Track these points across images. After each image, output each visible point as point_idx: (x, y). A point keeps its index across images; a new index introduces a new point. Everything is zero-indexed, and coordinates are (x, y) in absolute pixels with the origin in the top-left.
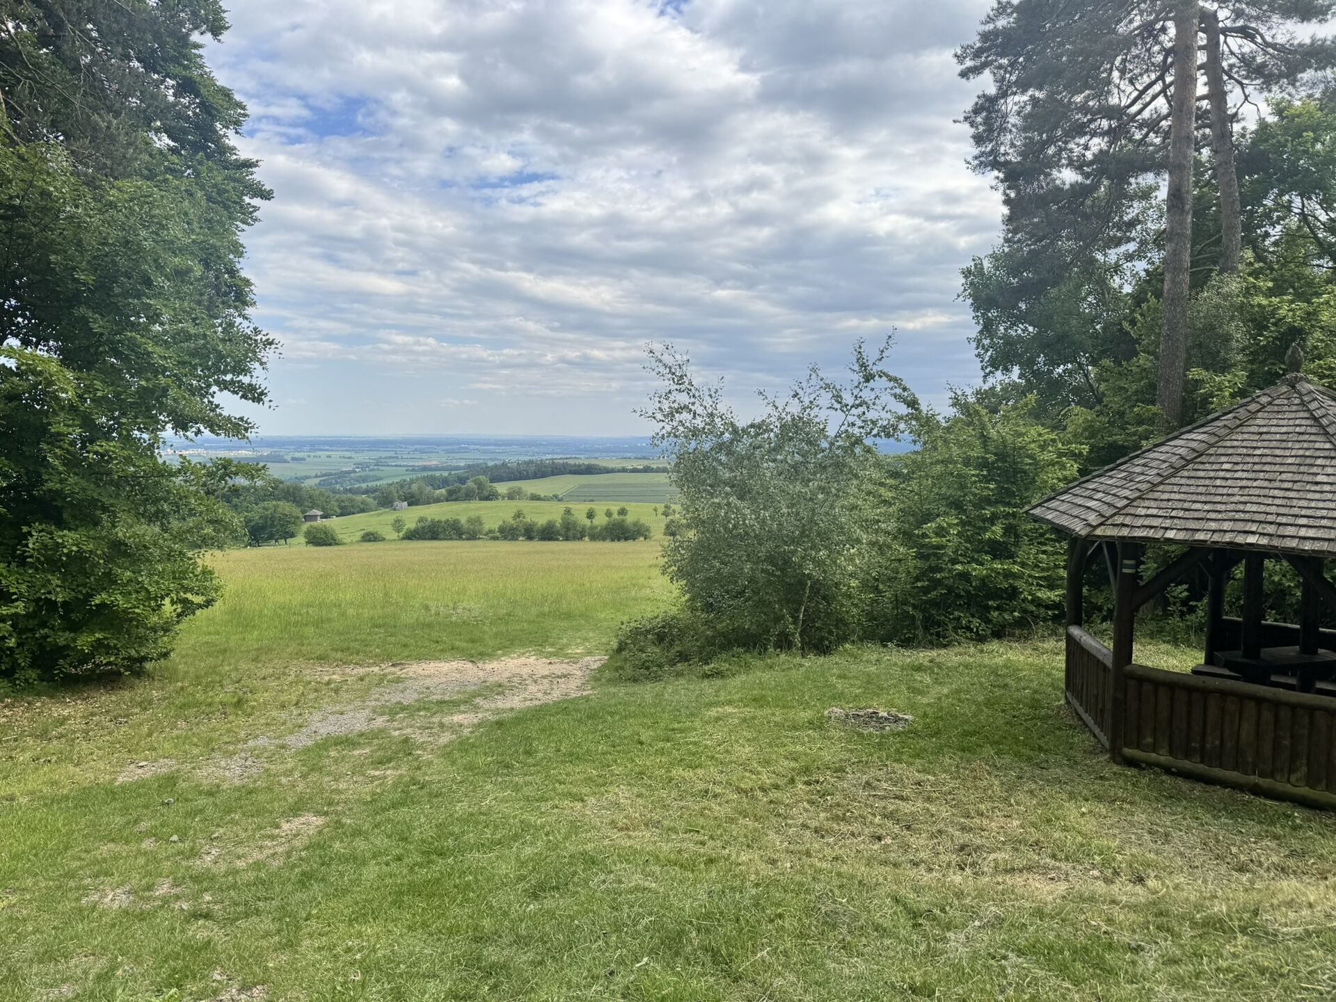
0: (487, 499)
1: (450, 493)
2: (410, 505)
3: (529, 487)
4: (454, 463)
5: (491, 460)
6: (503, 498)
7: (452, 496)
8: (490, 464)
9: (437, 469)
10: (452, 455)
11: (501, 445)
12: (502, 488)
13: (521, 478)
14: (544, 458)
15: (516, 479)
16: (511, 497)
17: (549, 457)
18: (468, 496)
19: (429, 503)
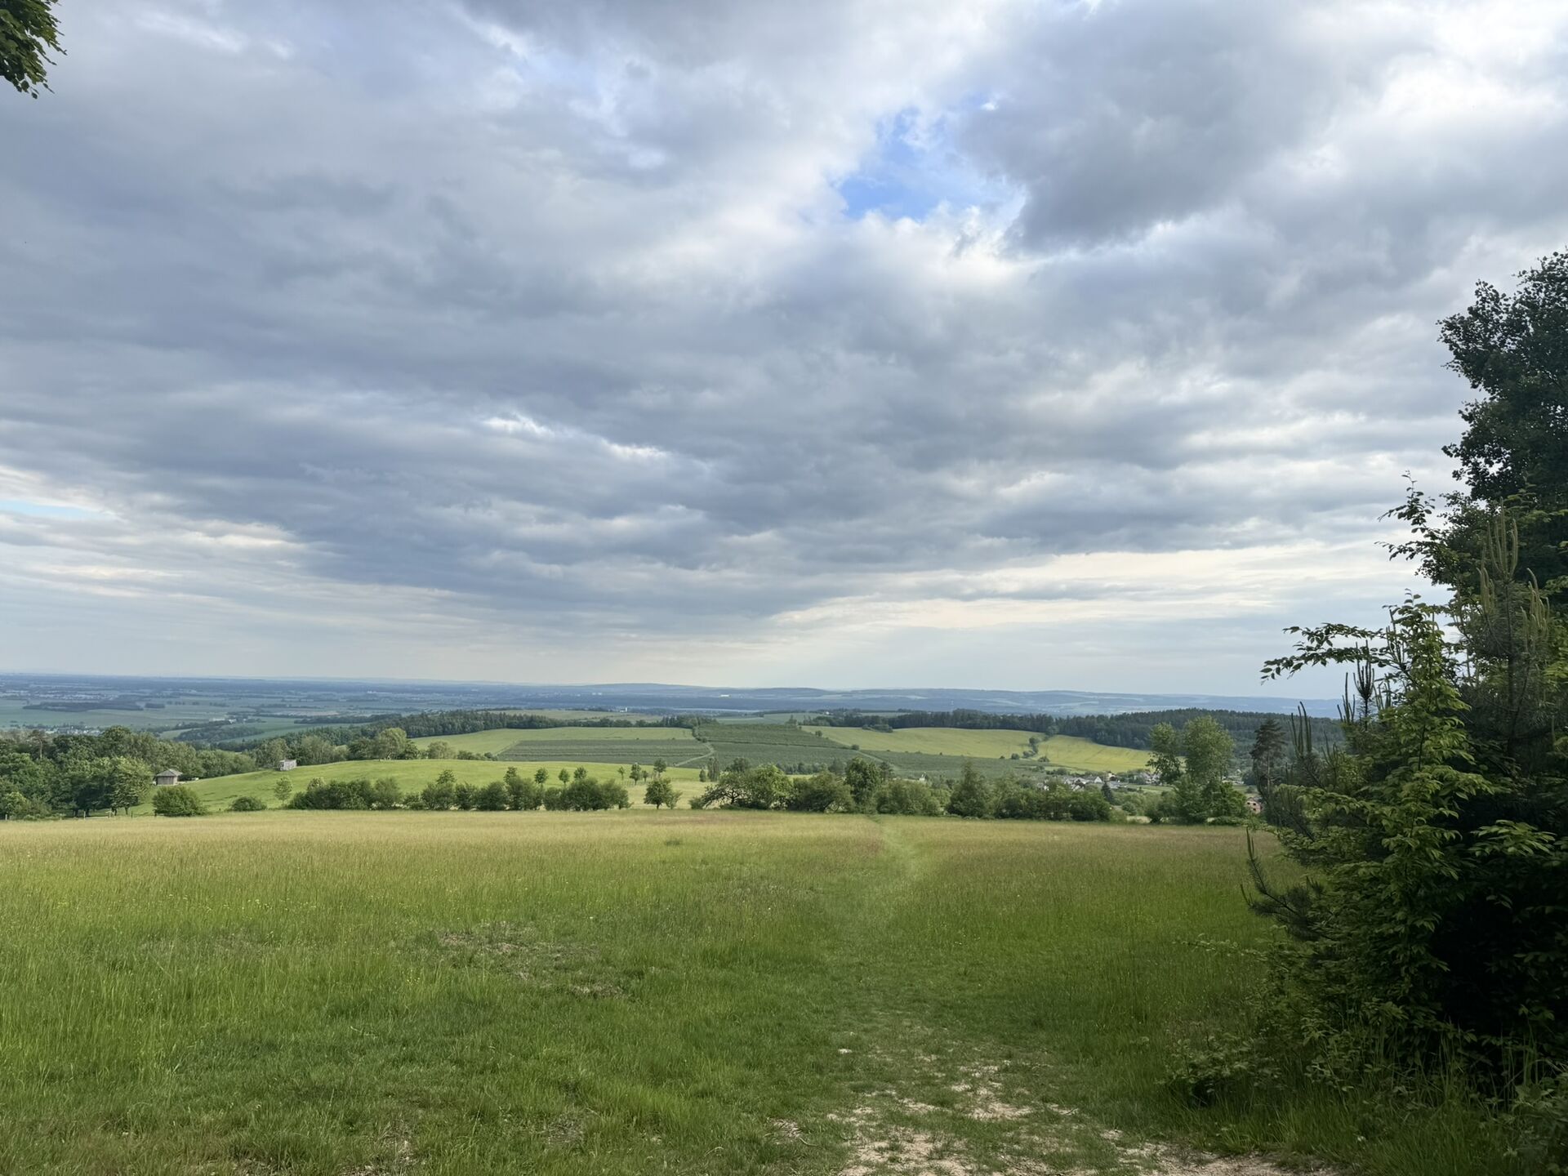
0: (401, 757)
1: (354, 749)
2: (299, 764)
3: (456, 743)
4: (358, 714)
5: (406, 710)
6: (423, 756)
7: (355, 755)
8: (405, 715)
9: (335, 721)
10: (355, 705)
11: (418, 692)
12: (422, 744)
13: (444, 733)
14: (475, 708)
15: (437, 734)
16: (431, 754)
17: (482, 707)
18: (377, 754)
19: (324, 762)
